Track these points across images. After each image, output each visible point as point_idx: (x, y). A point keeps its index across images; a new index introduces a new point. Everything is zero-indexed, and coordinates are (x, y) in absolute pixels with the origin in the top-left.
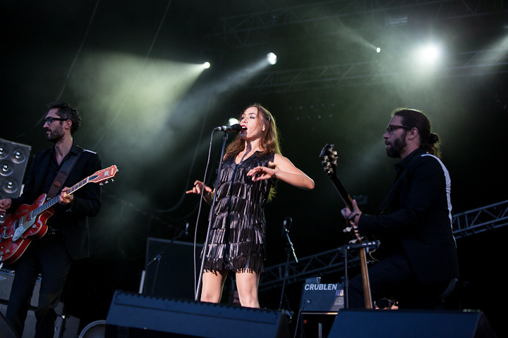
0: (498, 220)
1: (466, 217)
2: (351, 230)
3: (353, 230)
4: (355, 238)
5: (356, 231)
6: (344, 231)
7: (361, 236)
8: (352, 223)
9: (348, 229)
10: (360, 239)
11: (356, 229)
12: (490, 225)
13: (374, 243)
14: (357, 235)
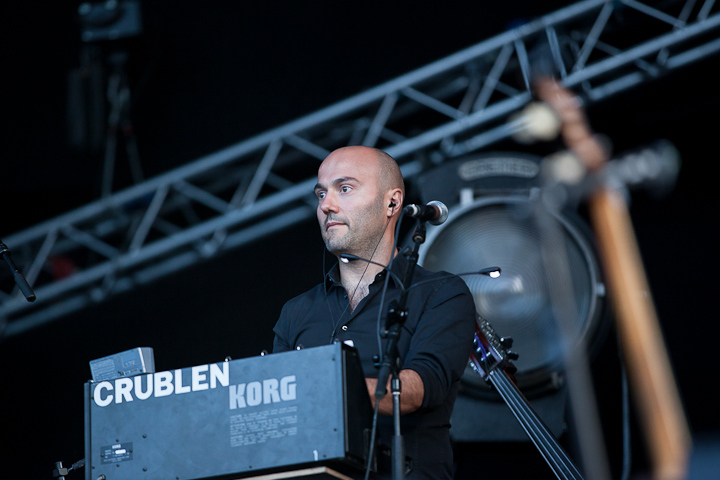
0: (683, 32)
1: (552, 37)
12: (652, 58)
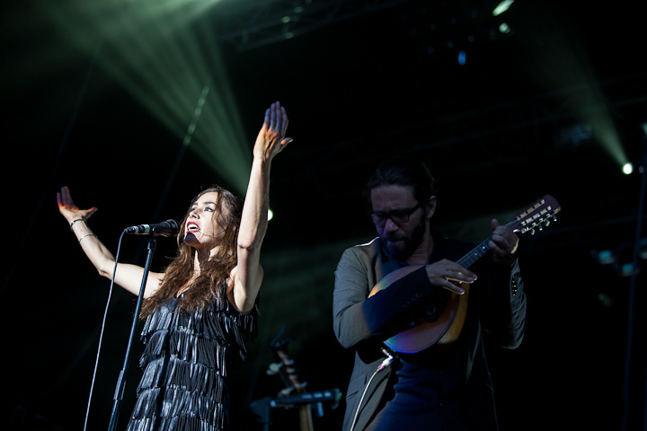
2: (281, 369)
3: (283, 368)
4: (290, 384)
5: (290, 371)
6: (269, 372)
7: (300, 381)
8: (282, 355)
9: (274, 368)
10: (297, 386)
11: (290, 366)
13: (328, 394)
14: (292, 378)
